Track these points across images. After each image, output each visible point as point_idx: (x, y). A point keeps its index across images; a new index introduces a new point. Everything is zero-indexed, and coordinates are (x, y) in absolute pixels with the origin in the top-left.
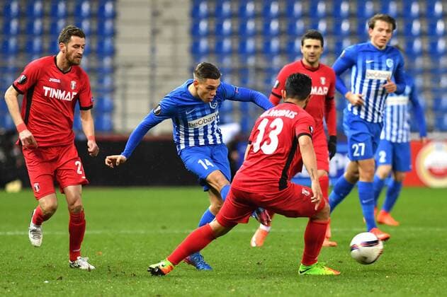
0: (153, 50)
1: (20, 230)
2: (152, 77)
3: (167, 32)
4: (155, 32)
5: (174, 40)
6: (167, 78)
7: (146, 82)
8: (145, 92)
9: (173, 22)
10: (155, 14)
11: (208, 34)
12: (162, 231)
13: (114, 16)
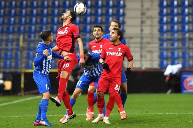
0: (142, 30)
1: (81, 113)
2: (141, 43)
3: (148, 22)
4: (142, 22)
5: (152, 26)
6: (148, 43)
7: (139, 45)
8: (139, 49)
9: (151, 18)
10: (143, 14)
11: (167, 23)
12: (146, 114)
13: (124, 15)
